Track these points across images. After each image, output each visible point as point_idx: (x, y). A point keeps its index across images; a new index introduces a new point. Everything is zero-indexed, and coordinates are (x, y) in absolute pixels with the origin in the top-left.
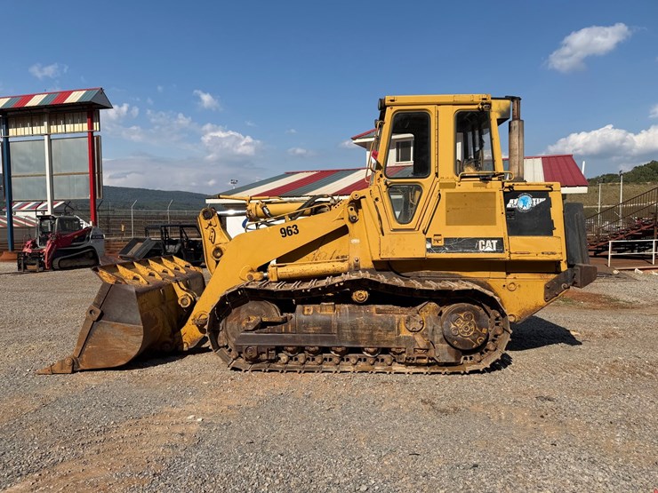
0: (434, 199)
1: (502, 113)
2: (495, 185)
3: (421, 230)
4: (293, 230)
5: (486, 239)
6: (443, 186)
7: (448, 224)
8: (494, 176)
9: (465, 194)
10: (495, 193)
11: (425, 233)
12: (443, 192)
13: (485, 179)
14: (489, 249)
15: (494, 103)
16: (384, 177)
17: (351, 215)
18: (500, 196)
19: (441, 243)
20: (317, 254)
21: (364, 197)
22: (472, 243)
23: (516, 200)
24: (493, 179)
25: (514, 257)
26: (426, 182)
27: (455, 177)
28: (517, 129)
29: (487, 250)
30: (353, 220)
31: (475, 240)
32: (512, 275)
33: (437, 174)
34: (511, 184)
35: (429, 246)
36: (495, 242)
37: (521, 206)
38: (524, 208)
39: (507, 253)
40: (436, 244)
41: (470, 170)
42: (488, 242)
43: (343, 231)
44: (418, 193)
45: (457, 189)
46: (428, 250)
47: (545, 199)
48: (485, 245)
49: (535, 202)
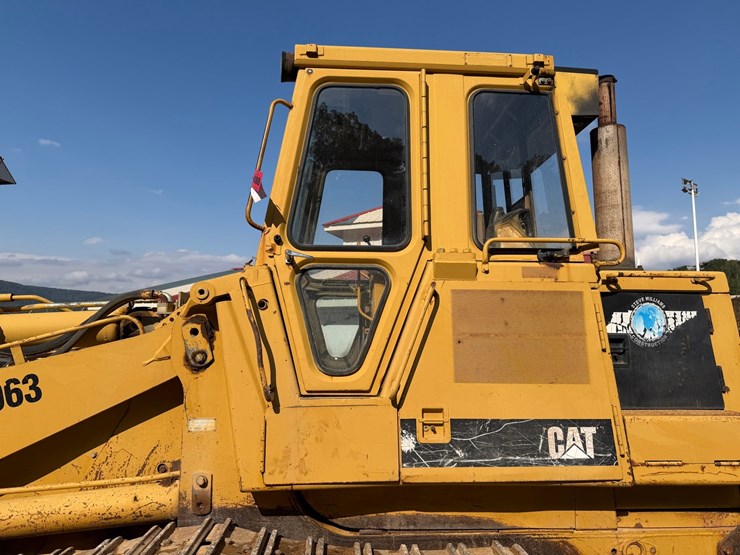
0: (421, 307)
1: (579, 102)
2: (579, 274)
3: (387, 393)
4: (25, 389)
5: (565, 424)
6: (445, 271)
7: (461, 376)
8: (574, 250)
9: (501, 296)
10: (580, 294)
11: (397, 404)
12: (445, 288)
13: (552, 258)
14: (575, 453)
15: (561, 79)
16: (287, 246)
17: (193, 347)
18: (593, 302)
19: (443, 436)
20: (101, 458)
21: (226, 297)
22: (527, 436)
23: (627, 315)
24: (572, 258)
25: (643, 476)
26: (400, 262)
27: (475, 250)
28: (613, 145)
30: (198, 364)
31: (536, 427)
32: (632, 518)
33: (427, 241)
34: (615, 273)
35: (408, 444)
36: (589, 431)
37: (640, 330)
38: (649, 335)
39: (623, 463)
40: (430, 438)
41: (509, 234)
42: (572, 431)
43: (167, 396)
44: (378, 290)
45: (481, 282)
46: (407, 458)
47: (694, 313)
48: (564, 442)
49: (671, 321)
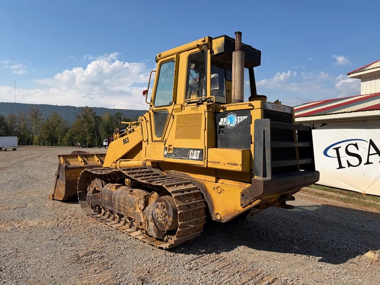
2: (202, 108)
3: (164, 141)
4: (127, 140)
5: (194, 150)
6: (176, 110)
7: (176, 137)
8: (205, 100)
9: (186, 116)
10: (201, 114)
11: (165, 144)
12: (175, 115)
13: (199, 104)
16: (153, 107)
19: (171, 151)
23: (225, 119)
24: (204, 103)
25: (210, 165)
26: (170, 108)
29: (193, 159)
31: (188, 150)
33: (176, 102)
35: (165, 153)
36: (199, 152)
37: (229, 124)
38: (231, 125)
39: (205, 161)
42: (195, 151)
45: (183, 112)
46: (165, 156)
47: (247, 117)
48: (193, 154)
49: (239, 120)
